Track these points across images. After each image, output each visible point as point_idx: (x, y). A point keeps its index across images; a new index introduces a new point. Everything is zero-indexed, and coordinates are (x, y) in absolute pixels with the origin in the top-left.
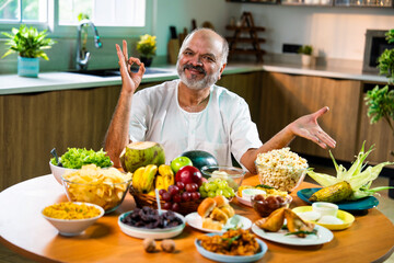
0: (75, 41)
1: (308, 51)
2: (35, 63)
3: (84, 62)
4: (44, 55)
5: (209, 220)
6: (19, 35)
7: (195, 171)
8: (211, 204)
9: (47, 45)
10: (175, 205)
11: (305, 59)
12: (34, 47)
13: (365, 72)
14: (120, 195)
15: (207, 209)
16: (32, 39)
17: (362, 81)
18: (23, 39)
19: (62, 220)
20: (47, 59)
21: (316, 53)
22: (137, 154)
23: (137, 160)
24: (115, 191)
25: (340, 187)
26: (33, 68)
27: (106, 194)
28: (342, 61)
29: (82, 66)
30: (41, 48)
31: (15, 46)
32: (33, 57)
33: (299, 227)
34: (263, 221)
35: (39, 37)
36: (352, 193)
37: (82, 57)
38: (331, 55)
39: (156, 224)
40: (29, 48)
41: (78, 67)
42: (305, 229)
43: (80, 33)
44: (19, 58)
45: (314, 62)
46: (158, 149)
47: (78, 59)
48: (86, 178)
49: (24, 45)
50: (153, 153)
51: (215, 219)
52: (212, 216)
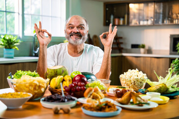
0: (32, 43)
1: (143, 47)
2: (12, 51)
3: (36, 52)
4: (16, 47)
5: (90, 99)
6: (4, 38)
7: (83, 77)
8: (91, 90)
9: (17, 43)
10: (72, 94)
11: (142, 50)
12: (11, 43)
13: (170, 54)
14: (43, 90)
15: (89, 93)
16: (10, 40)
17: (170, 58)
18: (6, 40)
19: (8, 98)
20: (18, 49)
21: (147, 47)
22: (53, 72)
23: (53, 75)
24: (40, 87)
25: (161, 86)
26: (11, 54)
27: (35, 89)
28: (160, 51)
29: (35, 54)
30: (15, 44)
31: (3, 44)
32: (11, 48)
33: (139, 101)
34: (120, 99)
35: (14, 39)
36: (167, 89)
37: (35, 50)
38: (154, 48)
39: (61, 100)
40: (9, 44)
41: (34, 54)
42: (143, 102)
43: (34, 38)
44: (5, 49)
45: (146, 52)
46: (64, 69)
47: (34, 51)
48: (24, 81)
49: (7, 43)
50: (61, 71)
51: (93, 98)
52: (92, 96)
